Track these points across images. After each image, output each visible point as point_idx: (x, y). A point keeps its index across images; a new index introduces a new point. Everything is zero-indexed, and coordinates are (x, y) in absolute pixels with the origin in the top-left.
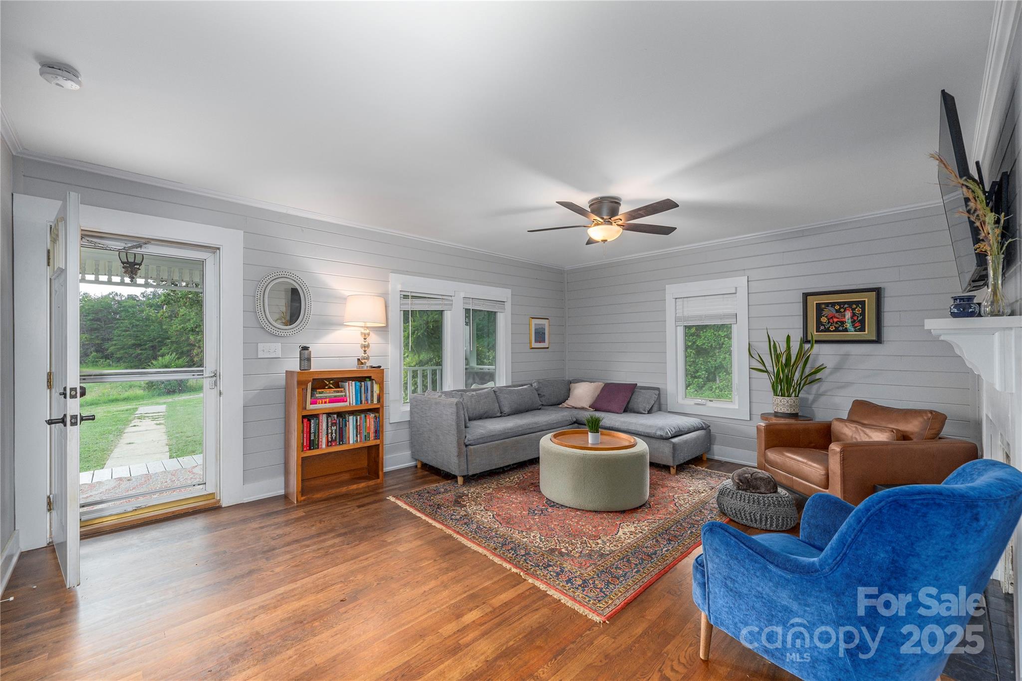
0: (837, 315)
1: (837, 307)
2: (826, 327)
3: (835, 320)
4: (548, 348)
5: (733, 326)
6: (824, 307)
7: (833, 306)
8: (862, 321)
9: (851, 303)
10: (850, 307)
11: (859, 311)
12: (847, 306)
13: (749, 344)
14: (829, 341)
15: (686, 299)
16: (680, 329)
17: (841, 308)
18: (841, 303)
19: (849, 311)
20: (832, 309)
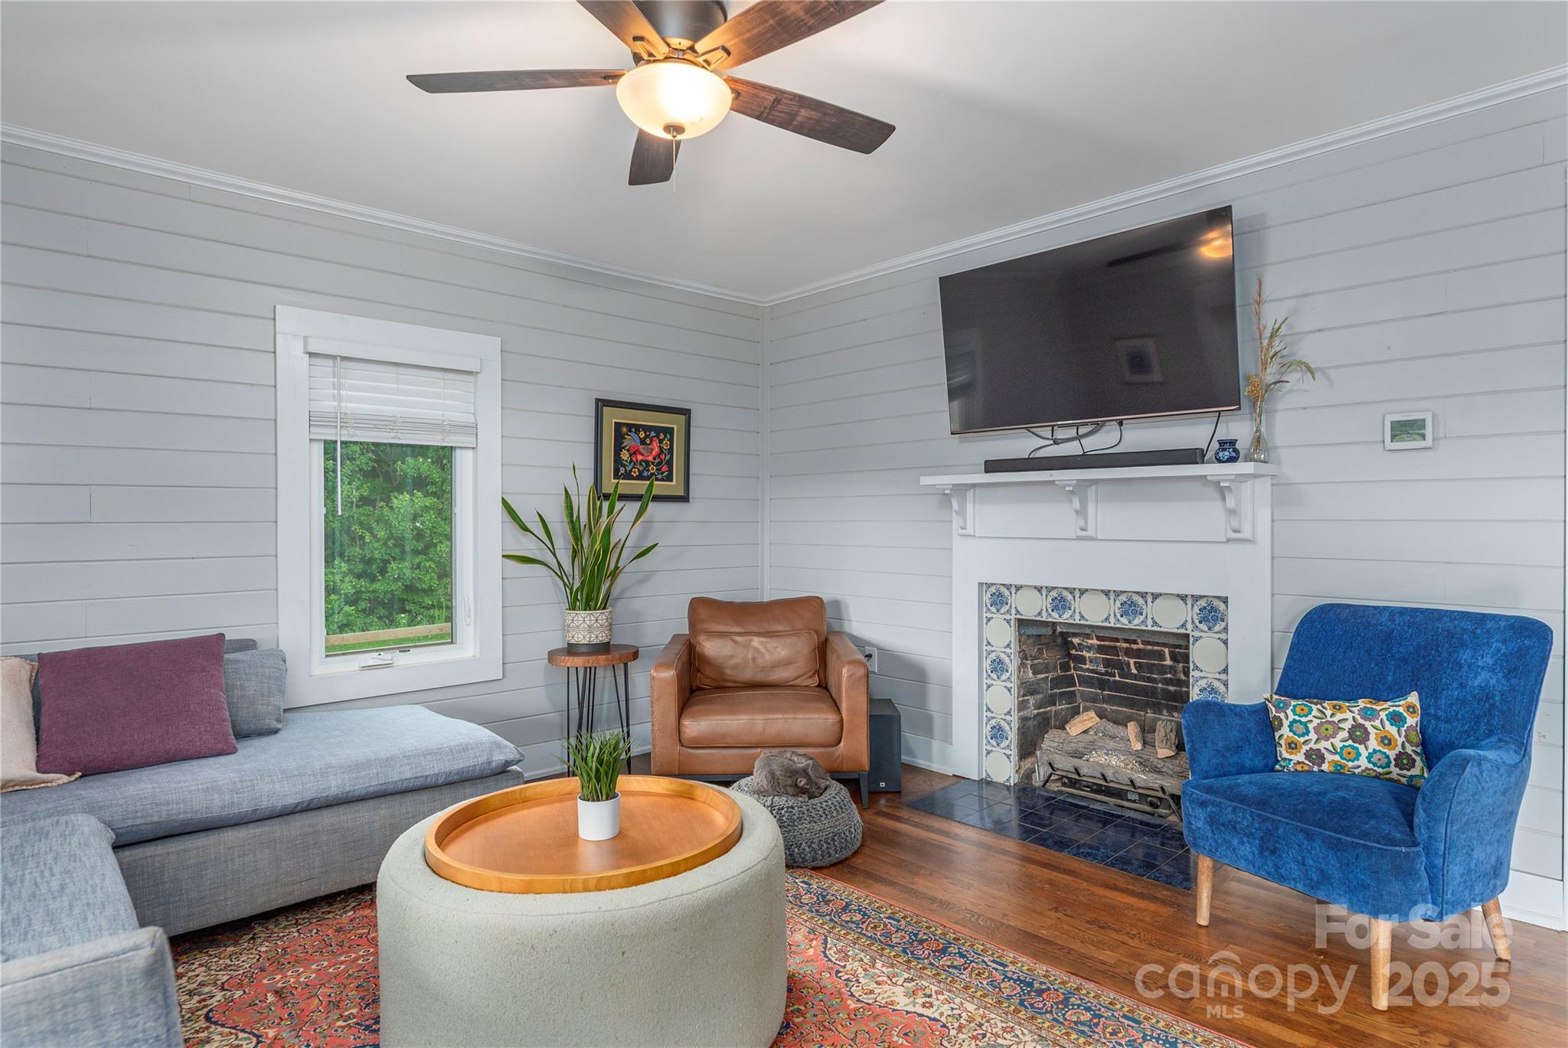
0: (641, 448)
1: (642, 435)
2: (628, 469)
3: (640, 458)
5: (458, 453)
6: (625, 430)
7: (637, 431)
8: (670, 463)
9: (658, 430)
10: (657, 436)
11: (666, 446)
12: (653, 434)
13: (504, 500)
14: (637, 498)
15: (345, 364)
16: (318, 450)
17: (647, 436)
18: (647, 429)
19: (655, 444)
20: (635, 436)
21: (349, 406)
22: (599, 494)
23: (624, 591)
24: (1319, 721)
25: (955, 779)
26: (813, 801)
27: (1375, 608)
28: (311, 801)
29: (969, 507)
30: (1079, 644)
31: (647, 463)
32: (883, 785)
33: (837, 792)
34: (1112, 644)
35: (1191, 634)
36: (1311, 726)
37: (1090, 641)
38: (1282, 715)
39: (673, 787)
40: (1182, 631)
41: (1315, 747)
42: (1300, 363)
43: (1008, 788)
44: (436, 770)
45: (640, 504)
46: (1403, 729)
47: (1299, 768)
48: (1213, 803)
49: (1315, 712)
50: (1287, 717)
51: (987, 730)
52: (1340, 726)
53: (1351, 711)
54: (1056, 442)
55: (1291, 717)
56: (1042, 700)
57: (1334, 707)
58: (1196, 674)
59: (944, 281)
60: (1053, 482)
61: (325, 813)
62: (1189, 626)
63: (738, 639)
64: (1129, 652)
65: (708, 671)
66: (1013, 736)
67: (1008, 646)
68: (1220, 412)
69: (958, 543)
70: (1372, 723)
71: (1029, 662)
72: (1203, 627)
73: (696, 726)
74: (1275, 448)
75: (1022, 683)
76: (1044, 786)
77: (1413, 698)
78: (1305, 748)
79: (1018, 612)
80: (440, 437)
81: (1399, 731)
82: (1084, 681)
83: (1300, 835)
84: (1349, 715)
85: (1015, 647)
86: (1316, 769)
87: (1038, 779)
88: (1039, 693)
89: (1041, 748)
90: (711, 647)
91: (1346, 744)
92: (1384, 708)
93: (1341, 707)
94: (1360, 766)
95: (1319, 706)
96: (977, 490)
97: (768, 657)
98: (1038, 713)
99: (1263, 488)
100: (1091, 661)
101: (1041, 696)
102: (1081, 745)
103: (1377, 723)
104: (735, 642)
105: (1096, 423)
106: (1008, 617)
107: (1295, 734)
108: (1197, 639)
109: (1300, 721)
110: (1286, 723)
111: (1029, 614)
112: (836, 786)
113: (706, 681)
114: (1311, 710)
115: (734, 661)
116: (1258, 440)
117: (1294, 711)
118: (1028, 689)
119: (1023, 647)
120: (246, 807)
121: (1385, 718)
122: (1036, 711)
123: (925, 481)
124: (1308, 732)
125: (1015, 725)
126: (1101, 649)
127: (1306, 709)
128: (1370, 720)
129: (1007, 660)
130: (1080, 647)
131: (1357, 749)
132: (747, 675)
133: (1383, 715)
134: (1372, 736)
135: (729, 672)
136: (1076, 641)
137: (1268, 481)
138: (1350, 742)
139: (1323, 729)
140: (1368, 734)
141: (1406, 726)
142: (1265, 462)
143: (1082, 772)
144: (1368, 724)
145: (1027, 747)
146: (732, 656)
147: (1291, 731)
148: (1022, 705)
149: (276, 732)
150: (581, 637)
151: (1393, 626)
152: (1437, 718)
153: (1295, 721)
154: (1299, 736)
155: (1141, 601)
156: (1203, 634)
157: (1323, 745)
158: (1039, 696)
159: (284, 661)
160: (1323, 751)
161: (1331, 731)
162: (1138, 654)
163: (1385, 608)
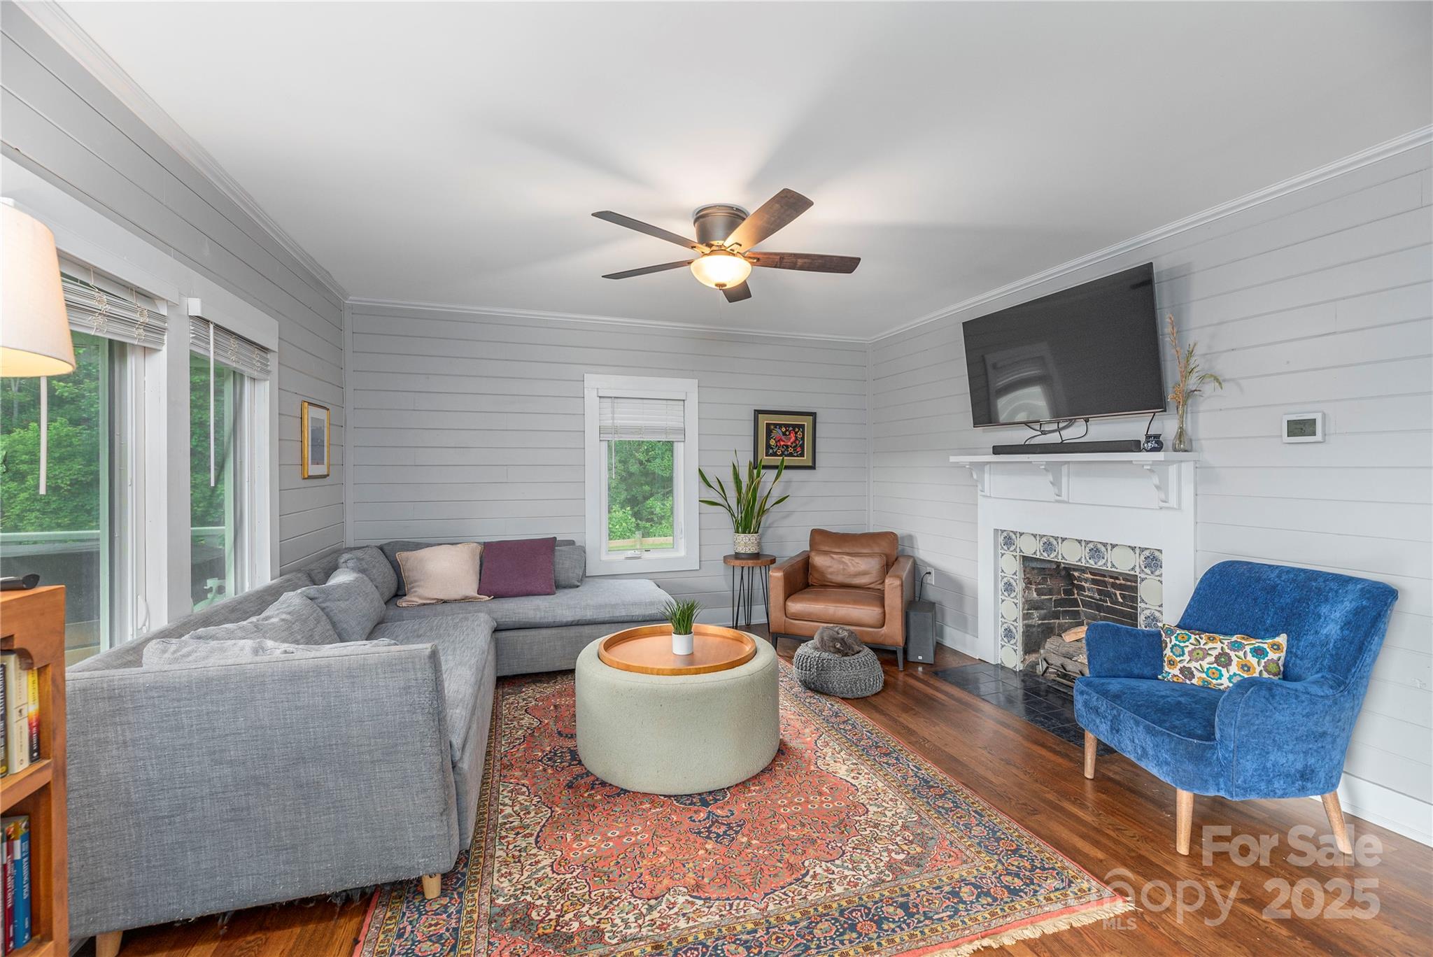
0: (783, 438)
1: (784, 429)
2: (774, 451)
3: (782, 443)
4: (324, 477)
5: (675, 444)
6: (772, 427)
7: (780, 428)
8: (802, 446)
9: (794, 426)
10: (794, 430)
11: (799, 435)
12: (791, 429)
13: (699, 470)
14: (775, 467)
15: (616, 400)
16: (605, 445)
17: (787, 430)
18: (786, 426)
19: (792, 435)
20: (779, 431)
21: (618, 422)
22: (755, 465)
23: (772, 523)
24: (1193, 647)
25: (980, 662)
26: (845, 658)
27: (1270, 566)
28: (578, 621)
29: (987, 476)
30: (1079, 577)
31: (787, 446)
32: (920, 658)
33: (867, 654)
34: (1102, 578)
35: (1139, 575)
36: (1186, 650)
37: (1086, 575)
38: (1168, 640)
39: (735, 635)
40: (1132, 573)
41: (1187, 666)
42: (1212, 376)
43: (1015, 672)
44: (637, 614)
45: (777, 471)
46: (1263, 661)
47: (1175, 680)
48: (1087, 694)
49: (1192, 640)
50: (1171, 642)
51: (1001, 631)
52: (1209, 652)
53: (1222, 643)
54: (1044, 433)
55: (1174, 641)
56: (1046, 614)
57: (1209, 638)
58: (1143, 605)
59: (966, 325)
60: (1031, 462)
61: (586, 627)
62: (1137, 569)
63: (835, 556)
64: (1114, 585)
65: (816, 575)
66: (1019, 637)
67: (1015, 574)
68: (1154, 413)
69: (981, 500)
70: (1237, 653)
71: (1034, 587)
72: (1147, 571)
73: (796, 606)
74: (1199, 440)
75: (1027, 601)
76: (1043, 675)
77: (1282, 639)
78: (1180, 665)
79: (1021, 551)
80: (664, 436)
81: (1258, 662)
82: (1085, 604)
83: (1132, 721)
84: (1218, 645)
85: (1020, 575)
86: (1188, 682)
87: (1040, 669)
88: (1043, 609)
89: (1044, 648)
90: (819, 561)
91: (1212, 666)
92: (1250, 644)
93: (1214, 638)
94: (1222, 684)
95: (1197, 637)
96: (992, 465)
97: (852, 569)
98: (1042, 624)
99: (1188, 469)
100: (1089, 590)
101: (1045, 611)
102: (1072, 649)
103: (1241, 654)
104: (832, 558)
105: (1071, 420)
106: (1014, 554)
107: (1174, 654)
108: (1143, 580)
109: (1179, 646)
110: (1169, 646)
111: (1029, 553)
112: (867, 650)
113: (815, 581)
114: (1190, 638)
115: (830, 570)
116: (1181, 434)
117: (1176, 637)
118: (1031, 606)
119: (1028, 576)
120: (550, 620)
121: (1248, 651)
122: (1040, 622)
123: (953, 459)
124: (1183, 654)
125: (1021, 630)
126: (1094, 582)
127: (1186, 637)
128: (1235, 651)
129: (1014, 584)
130: (1079, 579)
131: (1220, 671)
132: (840, 579)
133: (1248, 649)
134: (1234, 663)
135: (829, 576)
136: (1076, 574)
137: (1192, 464)
138: (1215, 665)
139: (1195, 653)
140: (1230, 660)
141: (1266, 659)
142: (1186, 451)
143: (1068, 669)
144: (1232, 654)
145: (1032, 645)
146: (830, 567)
147: (1172, 651)
148: (1026, 616)
149: (578, 586)
150: (741, 550)
151: (1279, 582)
152: (1296, 656)
153: (1175, 645)
154: (1177, 656)
155: (1103, 549)
156: (1148, 577)
157: (1193, 665)
158: (1043, 612)
159: (585, 552)
160: (1193, 669)
161: (1201, 656)
162: (1121, 587)
163: (1278, 567)
